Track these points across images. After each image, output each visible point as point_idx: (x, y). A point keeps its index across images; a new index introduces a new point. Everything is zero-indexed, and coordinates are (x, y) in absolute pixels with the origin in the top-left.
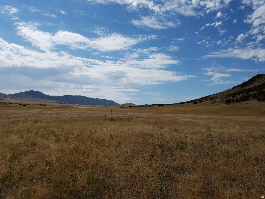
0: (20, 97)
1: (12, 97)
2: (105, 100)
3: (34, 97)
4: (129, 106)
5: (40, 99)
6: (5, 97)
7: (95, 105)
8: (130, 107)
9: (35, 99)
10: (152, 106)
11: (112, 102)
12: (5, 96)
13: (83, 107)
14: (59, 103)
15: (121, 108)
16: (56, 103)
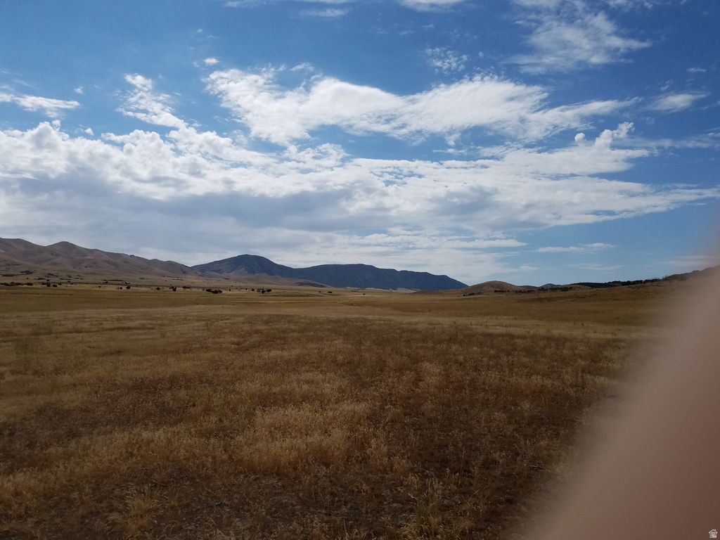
0: (220, 271)
1: (200, 273)
2: (426, 274)
3: (252, 271)
4: (496, 291)
5: (265, 275)
6: (184, 273)
7: (400, 290)
8: (499, 291)
9: (253, 276)
10: (571, 288)
11: (444, 279)
12: (183, 270)
13: (364, 294)
14: (309, 284)
15: (470, 295)
16: (301, 284)
